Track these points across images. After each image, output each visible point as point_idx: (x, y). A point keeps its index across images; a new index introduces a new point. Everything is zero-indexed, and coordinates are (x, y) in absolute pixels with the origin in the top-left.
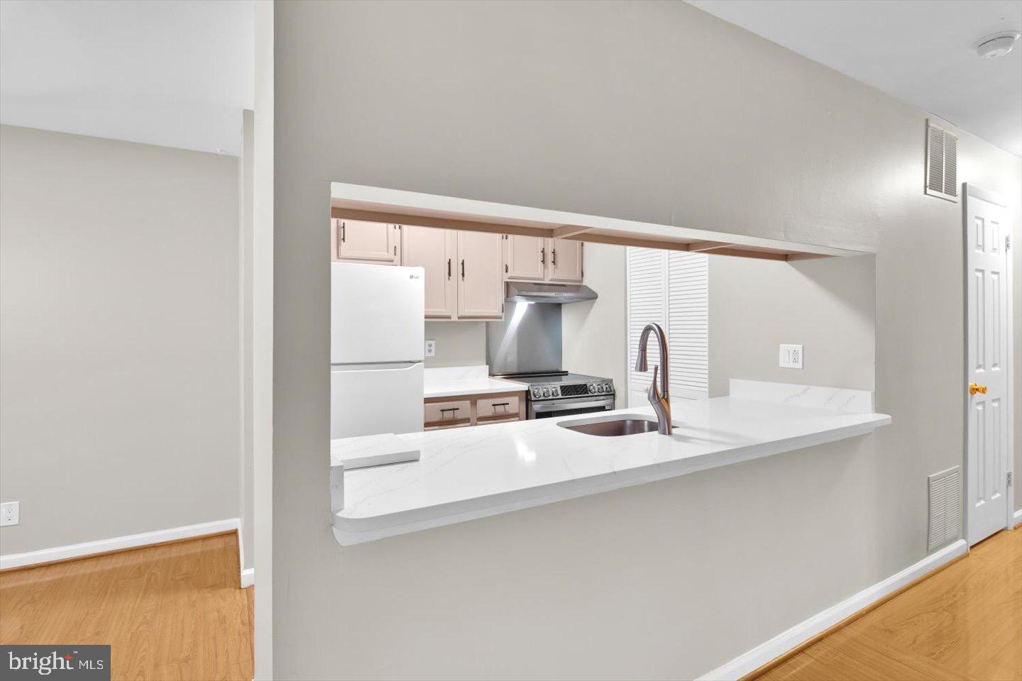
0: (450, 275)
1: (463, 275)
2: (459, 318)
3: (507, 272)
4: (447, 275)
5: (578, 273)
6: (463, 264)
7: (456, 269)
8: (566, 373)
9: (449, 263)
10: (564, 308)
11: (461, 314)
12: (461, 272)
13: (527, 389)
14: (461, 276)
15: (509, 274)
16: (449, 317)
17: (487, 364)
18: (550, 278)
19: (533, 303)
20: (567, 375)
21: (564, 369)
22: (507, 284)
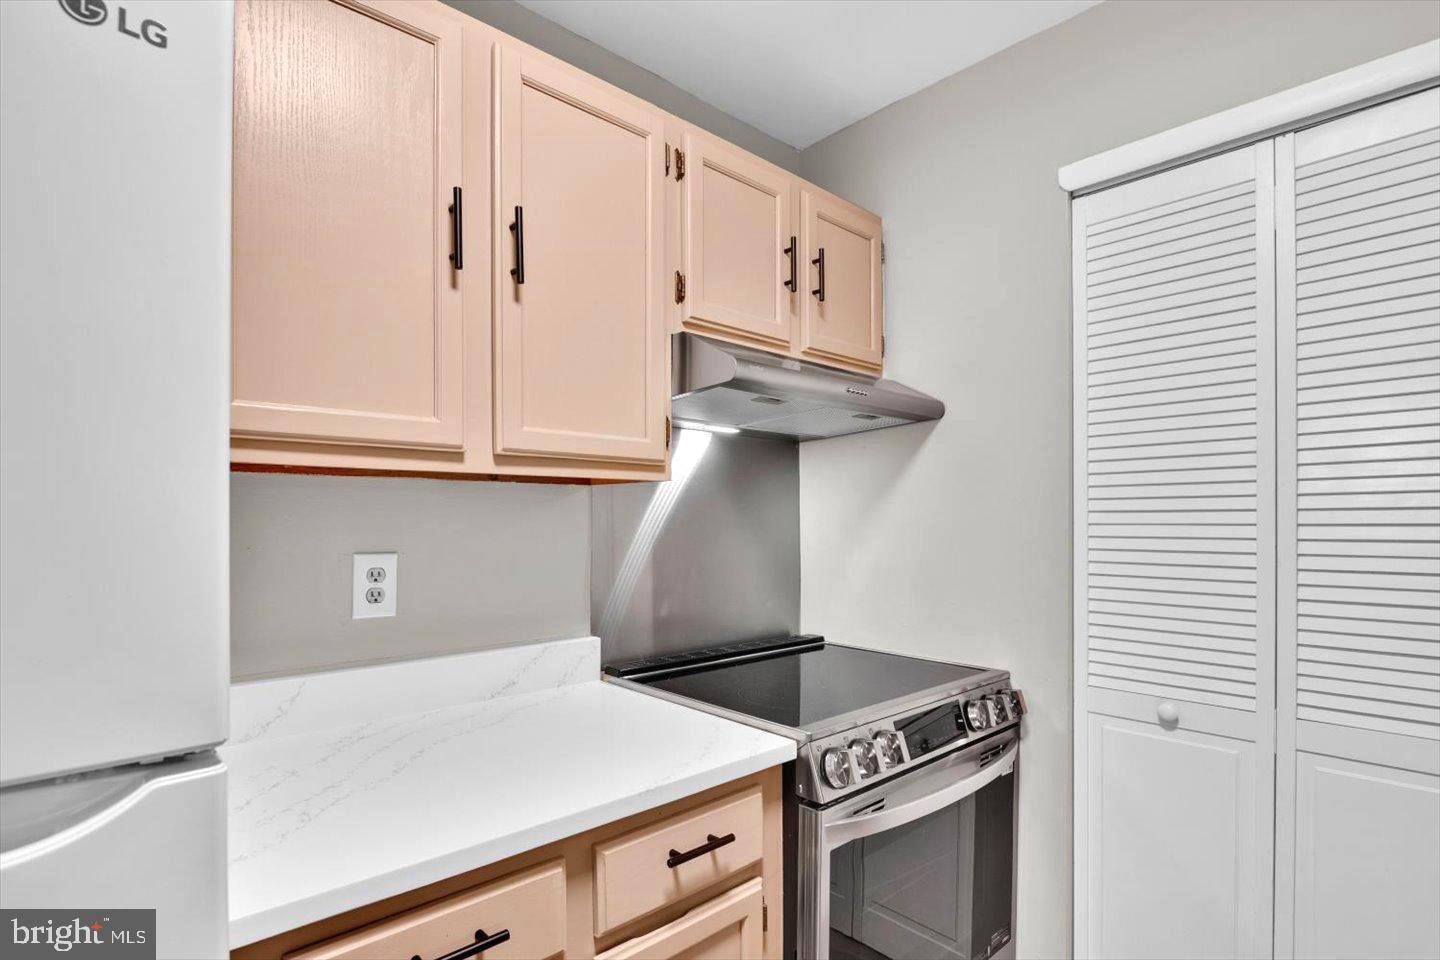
0: (456, 260)
1: (518, 274)
2: (499, 459)
3: (680, 298)
4: (445, 264)
5: (875, 346)
6: (516, 228)
7: (485, 242)
8: (816, 644)
9: (455, 211)
10: (807, 456)
11: (510, 441)
12: (510, 265)
13: (794, 756)
14: (509, 280)
15: (691, 308)
16: (457, 455)
17: (594, 632)
18: (808, 346)
19: (732, 431)
20: (821, 647)
21: (807, 629)
22: (684, 345)
